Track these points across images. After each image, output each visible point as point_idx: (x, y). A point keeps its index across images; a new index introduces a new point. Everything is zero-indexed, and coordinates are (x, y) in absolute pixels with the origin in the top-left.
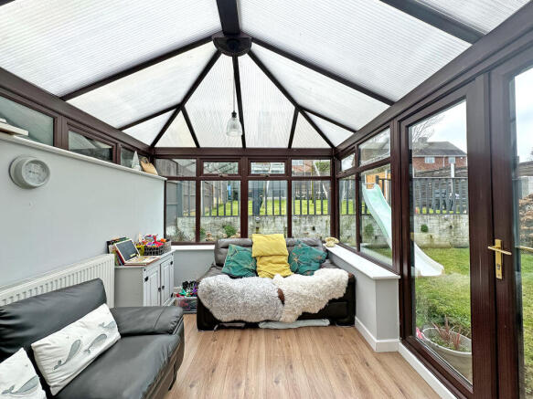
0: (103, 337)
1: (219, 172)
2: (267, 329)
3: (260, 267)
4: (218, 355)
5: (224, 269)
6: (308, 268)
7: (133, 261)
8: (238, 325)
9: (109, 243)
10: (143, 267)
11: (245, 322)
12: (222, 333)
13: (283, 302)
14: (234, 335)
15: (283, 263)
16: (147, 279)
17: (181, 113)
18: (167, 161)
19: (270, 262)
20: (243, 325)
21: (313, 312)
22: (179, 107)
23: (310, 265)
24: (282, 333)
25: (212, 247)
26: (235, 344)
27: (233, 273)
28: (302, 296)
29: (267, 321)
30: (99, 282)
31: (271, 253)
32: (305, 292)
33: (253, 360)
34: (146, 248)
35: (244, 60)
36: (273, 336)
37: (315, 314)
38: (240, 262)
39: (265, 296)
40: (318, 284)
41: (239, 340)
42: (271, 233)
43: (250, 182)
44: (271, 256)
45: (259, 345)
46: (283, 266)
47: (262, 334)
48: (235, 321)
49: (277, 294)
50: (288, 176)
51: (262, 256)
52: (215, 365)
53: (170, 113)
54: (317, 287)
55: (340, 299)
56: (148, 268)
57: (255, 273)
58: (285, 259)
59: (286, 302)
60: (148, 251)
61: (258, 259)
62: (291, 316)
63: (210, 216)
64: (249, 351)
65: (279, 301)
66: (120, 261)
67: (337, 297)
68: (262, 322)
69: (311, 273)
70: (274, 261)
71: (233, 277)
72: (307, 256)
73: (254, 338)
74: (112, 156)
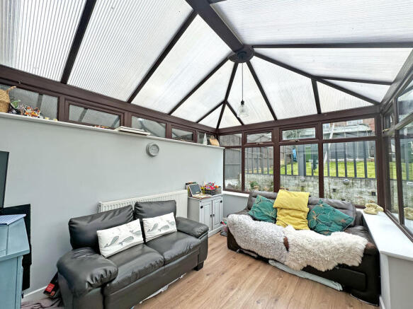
0: (167, 227)
1: (258, 141)
2: (275, 267)
3: (279, 217)
4: (231, 267)
5: (250, 212)
6: (327, 228)
7: (197, 196)
8: (252, 254)
9: (186, 184)
10: (200, 200)
11: (257, 254)
12: (240, 256)
13: (287, 248)
14: (248, 261)
15: (300, 218)
16: (202, 207)
17: (227, 107)
18: (231, 136)
19: (288, 214)
20: (255, 256)
21: (318, 268)
22: (225, 102)
23: (330, 226)
24: (287, 276)
25: (247, 195)
26: (245, 266)
27: (256, 216)
28: (306, 250)
29: (275, 261)
30: (174, 202)
31: (290, 207)
32: (309, 247)
33: (250, 281)
34: (205, 190)
35: (255, 61)
36: (277, 274)
37: (321, 272)
38: (263, 209)
39: (271, 239)
40: (325, 244)
41: (250, 265)
42: (294, 191)
43: (281, 147)
44: (290, 209)
45: (261, 274)
46: (299, 220)
47: (268, 269)
48: (249, 251)
49: (283, 241)
50: (320, 139)
51: (282, 209)
52: (226, 271)
53: (221, 107)
54: (323, 246)
55: (353, 268)
56: (203, 201)
57: (274, 220)
58: (303, 215)
59: (290, 250)
60: (206, 192)
61: (278, 210)
62: (295, 264)
63: (268, 174)
64: (251, 274)
65: (284, 247)
66: (190, 195)
67: (350, 264)
68: (273, 259)
69: (329, 233)
70: (293, 214)
71: (255, 219)
72: (328, 216)
73: (261, 268)
74: (193, 139)
